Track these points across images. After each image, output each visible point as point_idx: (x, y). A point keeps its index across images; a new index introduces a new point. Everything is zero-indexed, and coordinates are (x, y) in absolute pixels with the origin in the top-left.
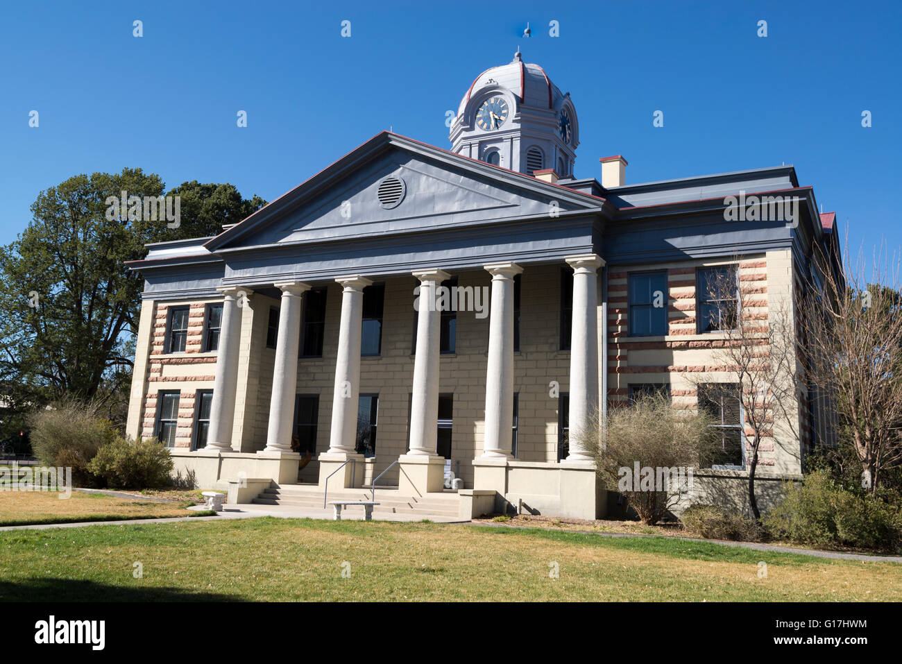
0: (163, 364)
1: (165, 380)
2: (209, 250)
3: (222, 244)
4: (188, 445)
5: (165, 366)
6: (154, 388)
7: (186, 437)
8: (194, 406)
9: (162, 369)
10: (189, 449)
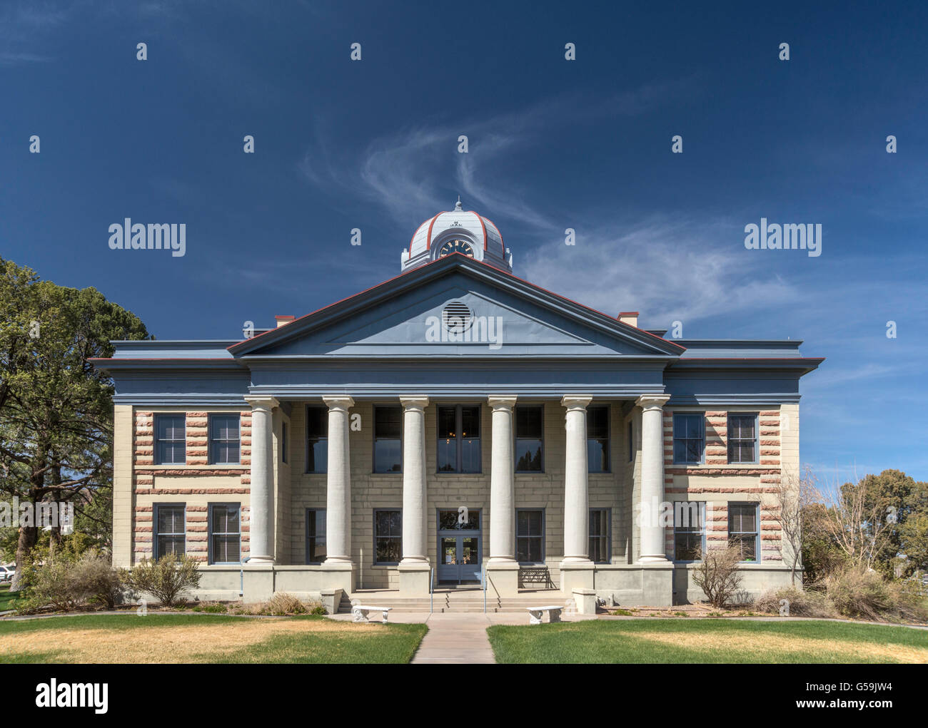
0: (154, 476)
1: (160, 492)
2: (234, 354)
3: (251, 350)
4: (205, 559)
5: (156, 478)
6: (145, 501)
7: (202, 551)
8: (208, 520)
9: (154, 480)
10: (207, 563)
